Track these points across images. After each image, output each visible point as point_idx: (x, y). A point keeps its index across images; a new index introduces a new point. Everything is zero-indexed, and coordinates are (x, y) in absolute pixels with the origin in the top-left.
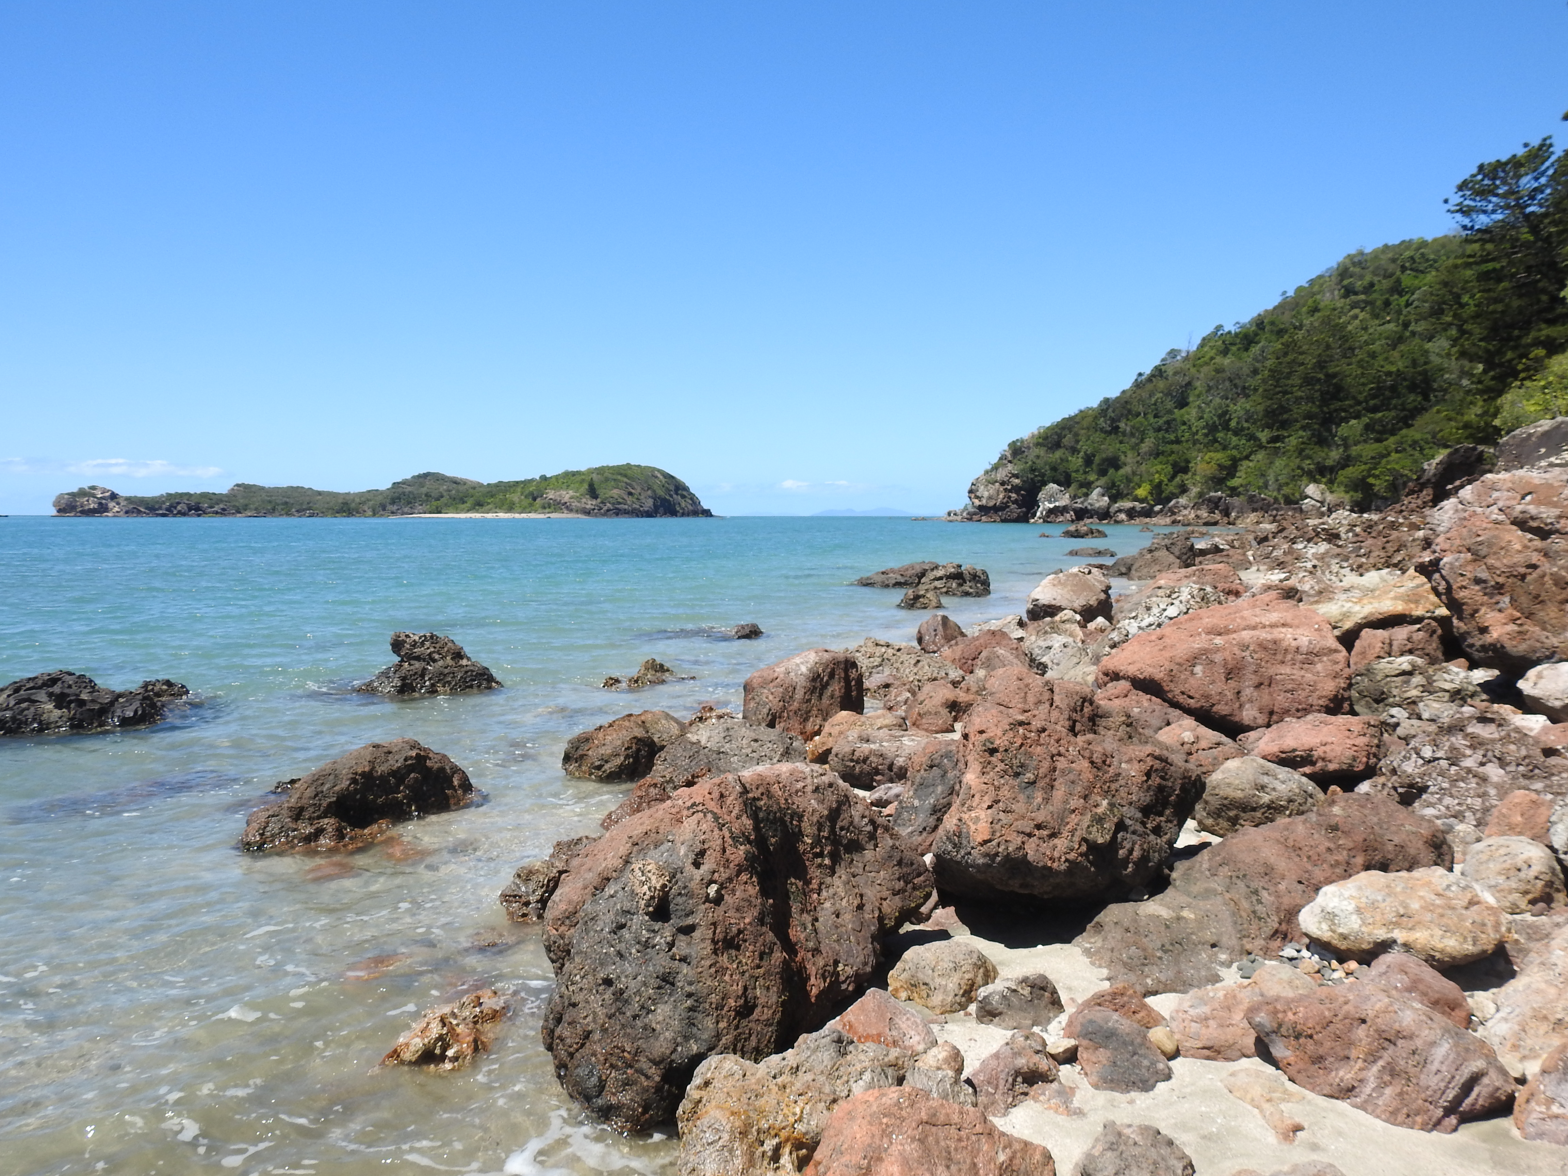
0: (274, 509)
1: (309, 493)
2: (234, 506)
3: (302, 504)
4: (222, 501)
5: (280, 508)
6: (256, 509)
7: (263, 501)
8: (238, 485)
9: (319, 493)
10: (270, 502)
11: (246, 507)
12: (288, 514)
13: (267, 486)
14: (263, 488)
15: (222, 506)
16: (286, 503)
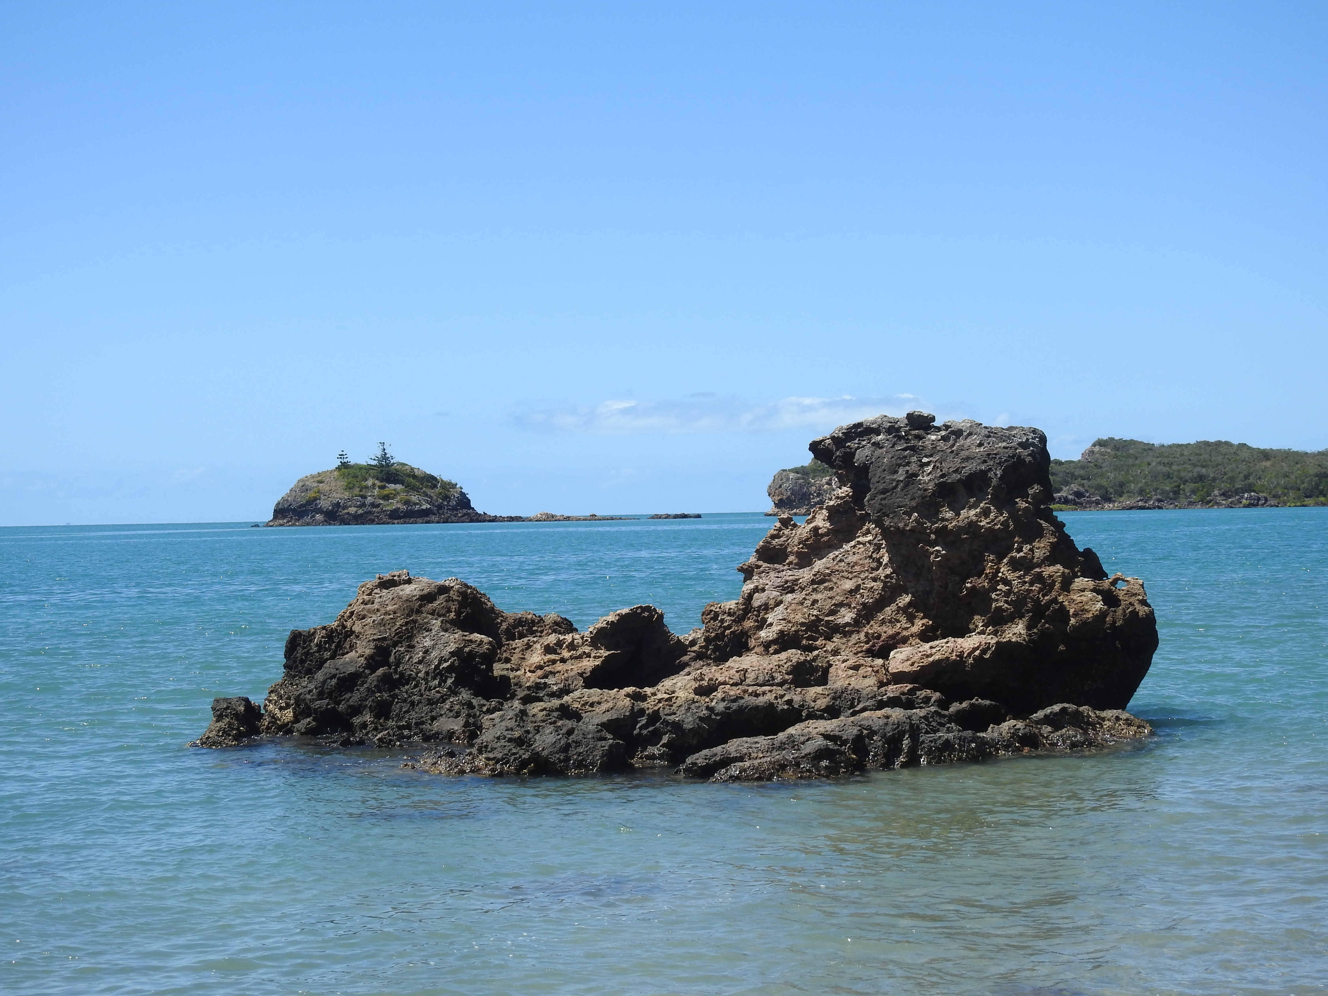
0: (1177, 492)
1: (1244, 454)
2: (1099, 487)
3: (1232, 479)
4: (1074, 477)
5: (1188, 488)
6: (1141, 492)
7: (1155, 477)
8: (1101, 443)
9: (1266, 455)
10: (1168, 476)
11: (1121, 489)
12: (1207, 502)
13: (1156, 442)
14: (1149, 448)
15: (1074, 487)
16: (1201, 478)
